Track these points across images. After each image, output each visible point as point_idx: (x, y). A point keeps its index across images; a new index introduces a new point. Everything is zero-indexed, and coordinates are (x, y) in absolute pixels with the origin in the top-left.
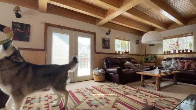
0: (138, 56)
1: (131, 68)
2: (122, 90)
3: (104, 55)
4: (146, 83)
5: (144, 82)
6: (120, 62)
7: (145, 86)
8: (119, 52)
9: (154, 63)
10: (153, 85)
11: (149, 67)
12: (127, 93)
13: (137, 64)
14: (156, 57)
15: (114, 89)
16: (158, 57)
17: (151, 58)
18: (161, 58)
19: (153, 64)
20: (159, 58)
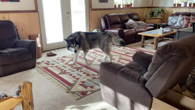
0: (143, 9)
1: (133, 28)
2: (123, 51)
3: (101, 11)
4: (146, 43)
5: (144, 43)
6: (121, 20)
7: (145, 46)
8: (119, 5)
9: (160, 19)
10: (152, 45)
11: (153, 25)
12: (128, 53)
13: (140, 22)
14: (163, 11)
15: (116, 50)
16: (166, 10)
17: (158, 12)
18: (170, 12)
19: (158, 20)
20: (168, 12)
